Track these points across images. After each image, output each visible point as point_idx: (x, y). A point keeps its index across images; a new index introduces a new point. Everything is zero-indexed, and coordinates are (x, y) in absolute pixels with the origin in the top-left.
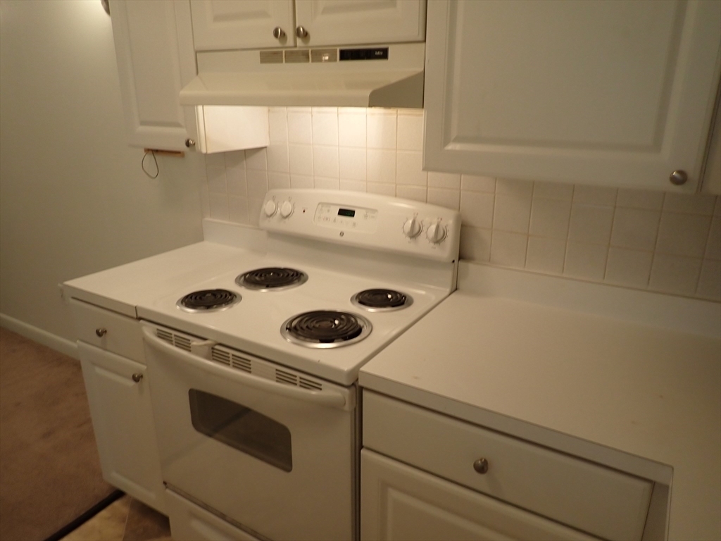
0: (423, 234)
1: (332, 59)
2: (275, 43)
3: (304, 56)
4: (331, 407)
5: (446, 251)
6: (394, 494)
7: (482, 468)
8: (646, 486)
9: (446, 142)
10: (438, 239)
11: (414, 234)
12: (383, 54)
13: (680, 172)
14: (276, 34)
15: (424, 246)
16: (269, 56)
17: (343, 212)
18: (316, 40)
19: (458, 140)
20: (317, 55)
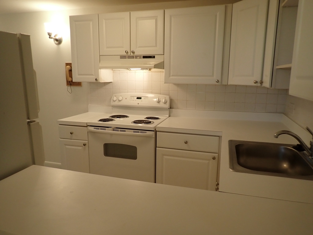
0: (161, 102)
1: (140, 58)
2: (125, 54)
3: (133, 57)
4: (149, 137)
5: (167, 106)
6: (165, 157)
7: (186, 143)
8: (218, 137)
9: (170, 76)
10: (165, 103)
11: (159, 102)
12: (154, 57)
13: (218, 80)
14: (126, 52)
15: (162, 105)
16: (123, 57)
17: (138, 98)
18: (136, 54)
19: (172, 76)
20: (136, 57)
